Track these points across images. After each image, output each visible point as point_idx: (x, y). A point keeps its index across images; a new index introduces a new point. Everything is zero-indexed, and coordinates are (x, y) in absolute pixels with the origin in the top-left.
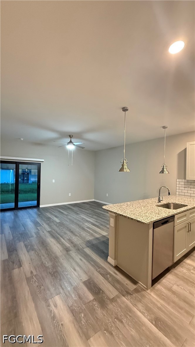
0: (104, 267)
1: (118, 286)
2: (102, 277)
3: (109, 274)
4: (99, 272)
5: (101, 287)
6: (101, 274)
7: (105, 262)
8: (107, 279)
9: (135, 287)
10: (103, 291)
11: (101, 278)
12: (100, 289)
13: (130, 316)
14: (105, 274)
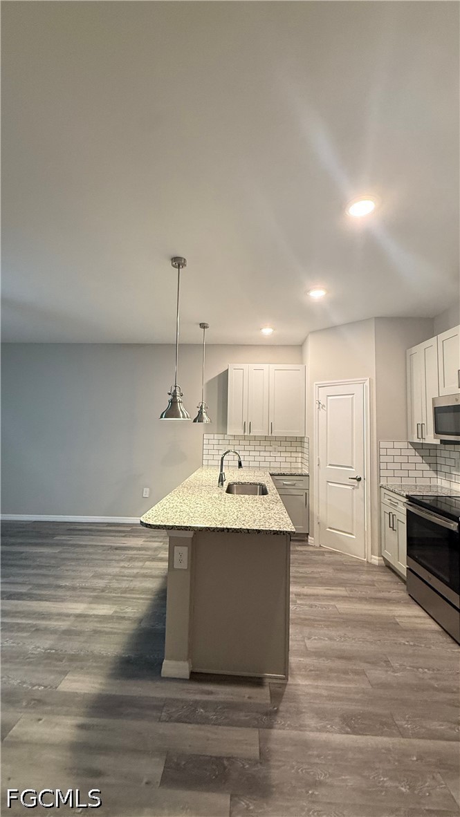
0: (170, 699)
1: (242, 716)
2: (190, 726)
3: (196, 702)
4: (170, 719)
5: (215, 751)
6: (178, 720)
7: (158, 683)
8: (204, 721)
9: (266, 691)
10: (228, 759)
11: (189, 729)
12: (219, 759)
13: (318, 756)
14: (191, 714)
